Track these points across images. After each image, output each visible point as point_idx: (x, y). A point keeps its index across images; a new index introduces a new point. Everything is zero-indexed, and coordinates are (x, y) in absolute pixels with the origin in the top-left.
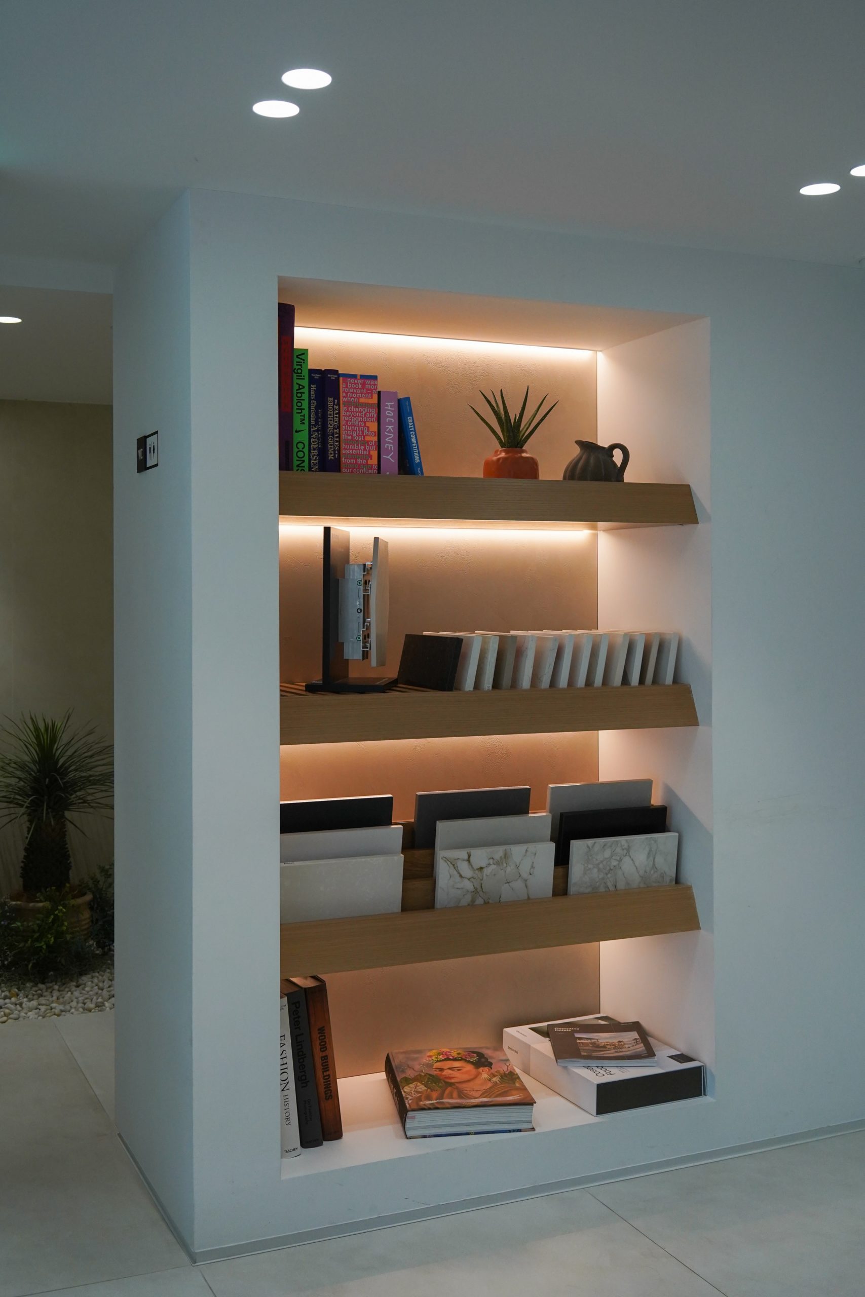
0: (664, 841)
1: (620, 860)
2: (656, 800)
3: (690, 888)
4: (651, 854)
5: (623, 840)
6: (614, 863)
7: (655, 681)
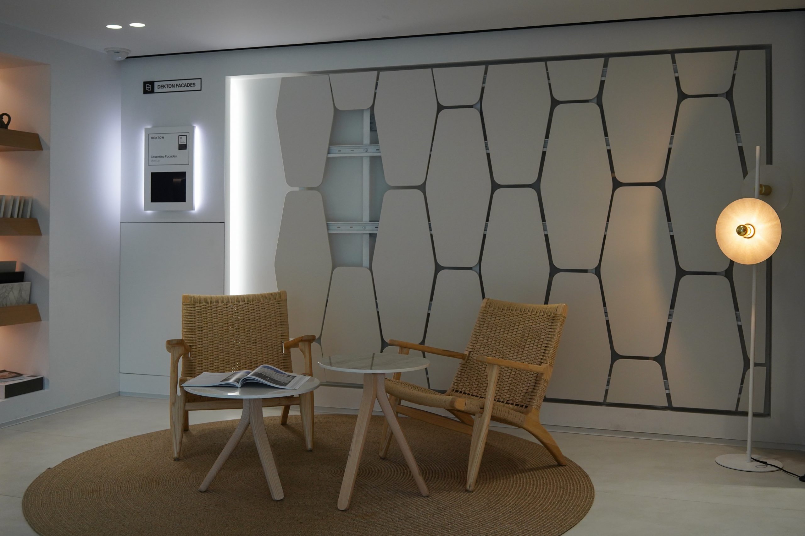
0: (25, 285)
1: (9, 293)
2: (18, 269)
3: (36, 305)
4: (20, 291)
5: (10, 284)
6: (6, 294)
7: (22, 217)
